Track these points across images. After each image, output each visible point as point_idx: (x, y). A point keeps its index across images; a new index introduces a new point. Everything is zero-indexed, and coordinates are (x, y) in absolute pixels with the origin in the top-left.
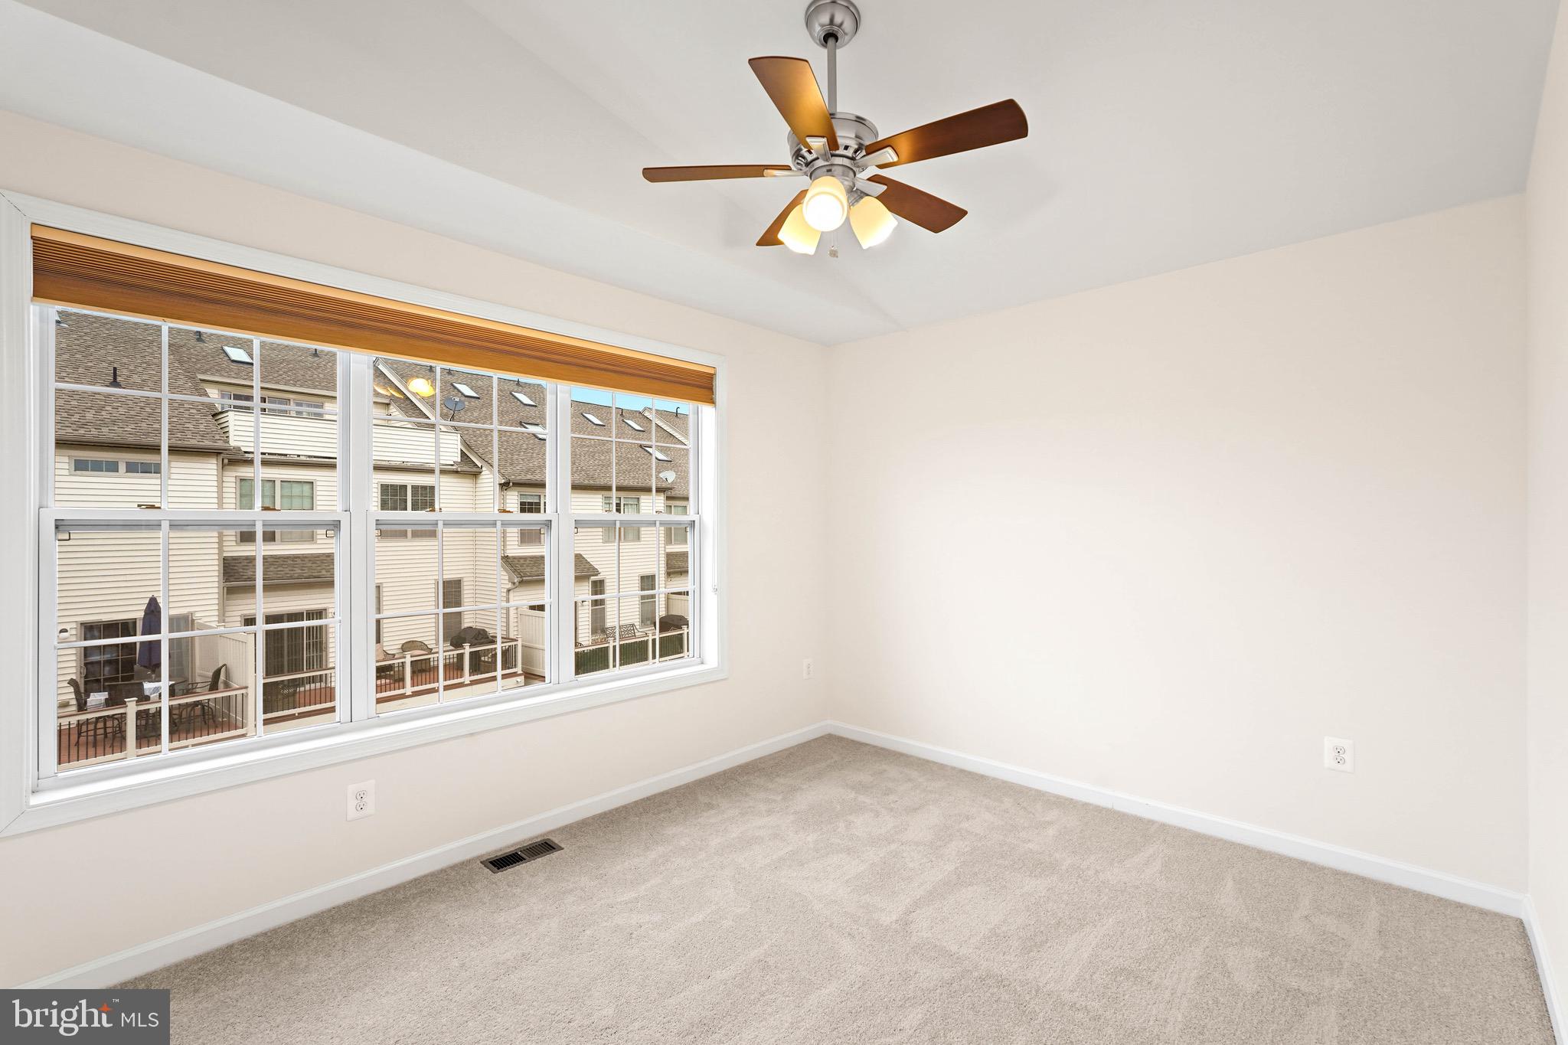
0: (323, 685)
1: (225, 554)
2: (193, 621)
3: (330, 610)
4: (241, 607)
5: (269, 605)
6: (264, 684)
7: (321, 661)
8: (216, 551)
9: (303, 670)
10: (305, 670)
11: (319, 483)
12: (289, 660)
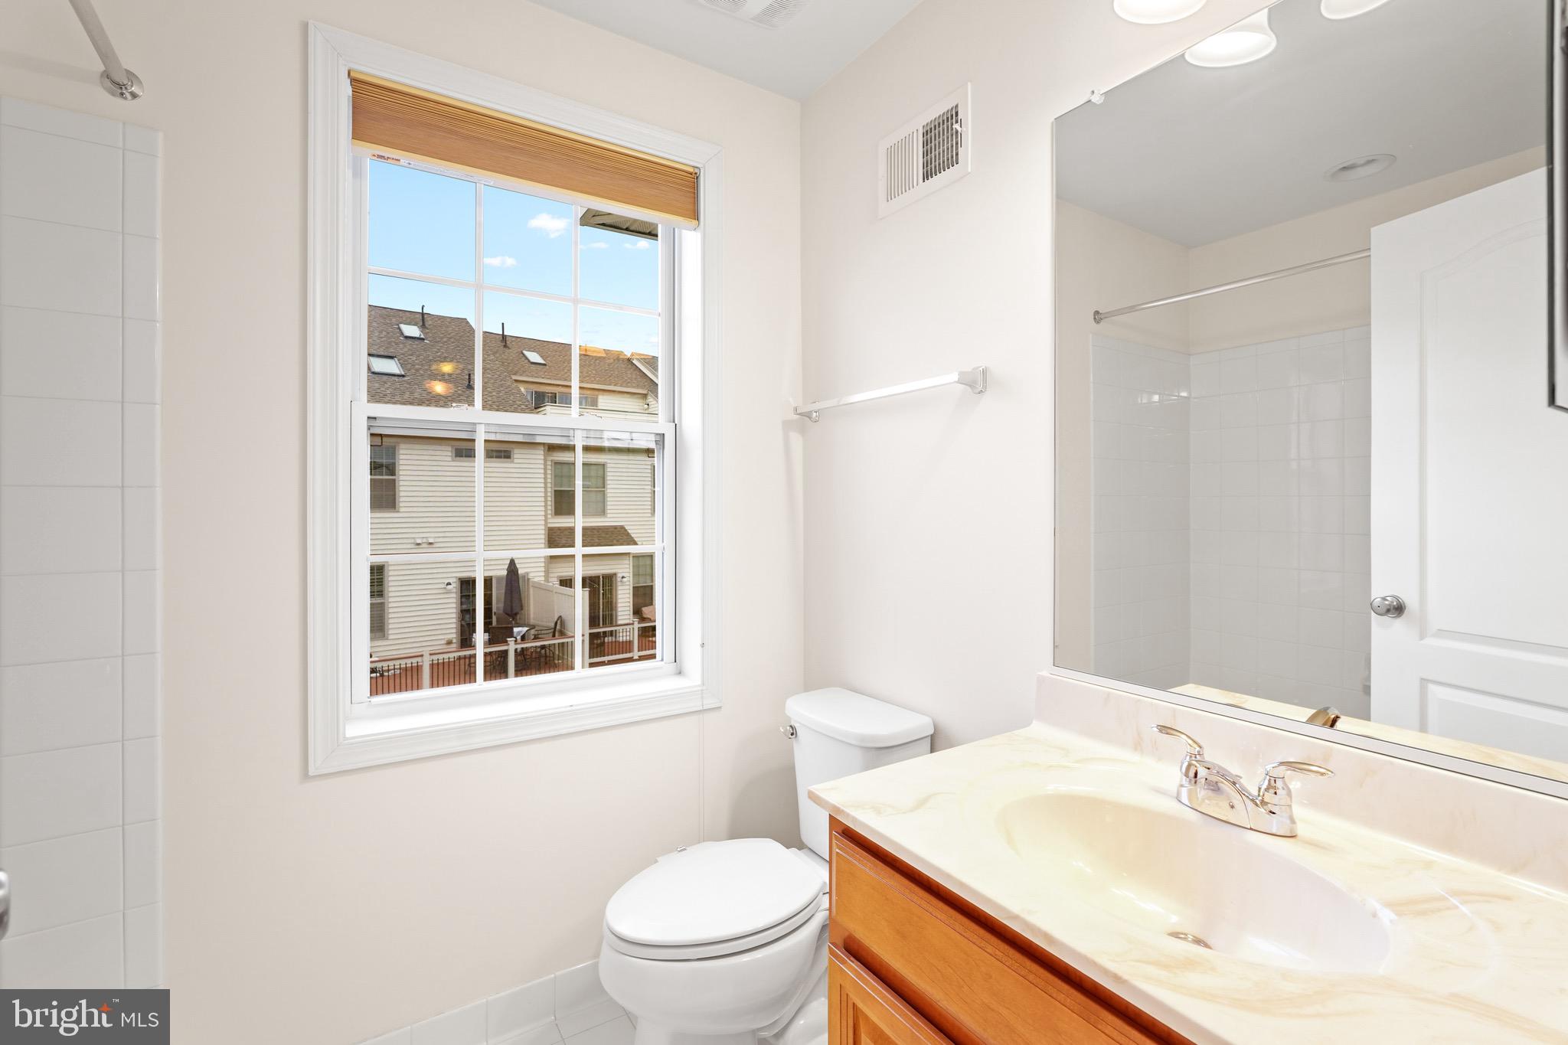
0: (614, 639)
1: (550, 525)
2: (528, 579)
3: (620, 575)
4: (560, 570)
5: (588, 568)
6: (590, 634)
7: (612, 620)
8: (543, 522)
9: (599, 625)
10: (601, 625)
11: (609, 465)
12: (603, 615)
